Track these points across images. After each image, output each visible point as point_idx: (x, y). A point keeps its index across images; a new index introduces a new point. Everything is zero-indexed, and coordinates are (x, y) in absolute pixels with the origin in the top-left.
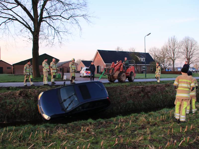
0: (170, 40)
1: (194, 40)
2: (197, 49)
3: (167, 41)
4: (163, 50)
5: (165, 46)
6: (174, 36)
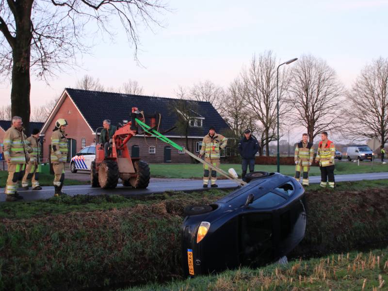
0: (257, 64)
1: (328, 67)
2: (335, 93)
3: (249, 66)
4: (234, 92)
5: (242, 82)
6: (270, 53)
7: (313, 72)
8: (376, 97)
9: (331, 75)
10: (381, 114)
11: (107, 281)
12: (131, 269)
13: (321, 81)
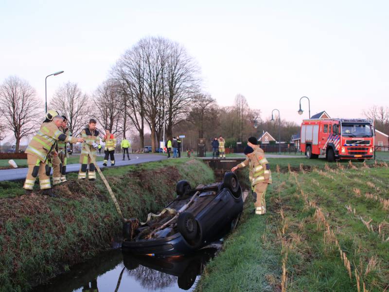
7: (18, 89)
8: (66, 109)
9: (33, 93)
10: (70, 121)
11: (67, 267)
12: (79, 251)
13: (25, 97)
